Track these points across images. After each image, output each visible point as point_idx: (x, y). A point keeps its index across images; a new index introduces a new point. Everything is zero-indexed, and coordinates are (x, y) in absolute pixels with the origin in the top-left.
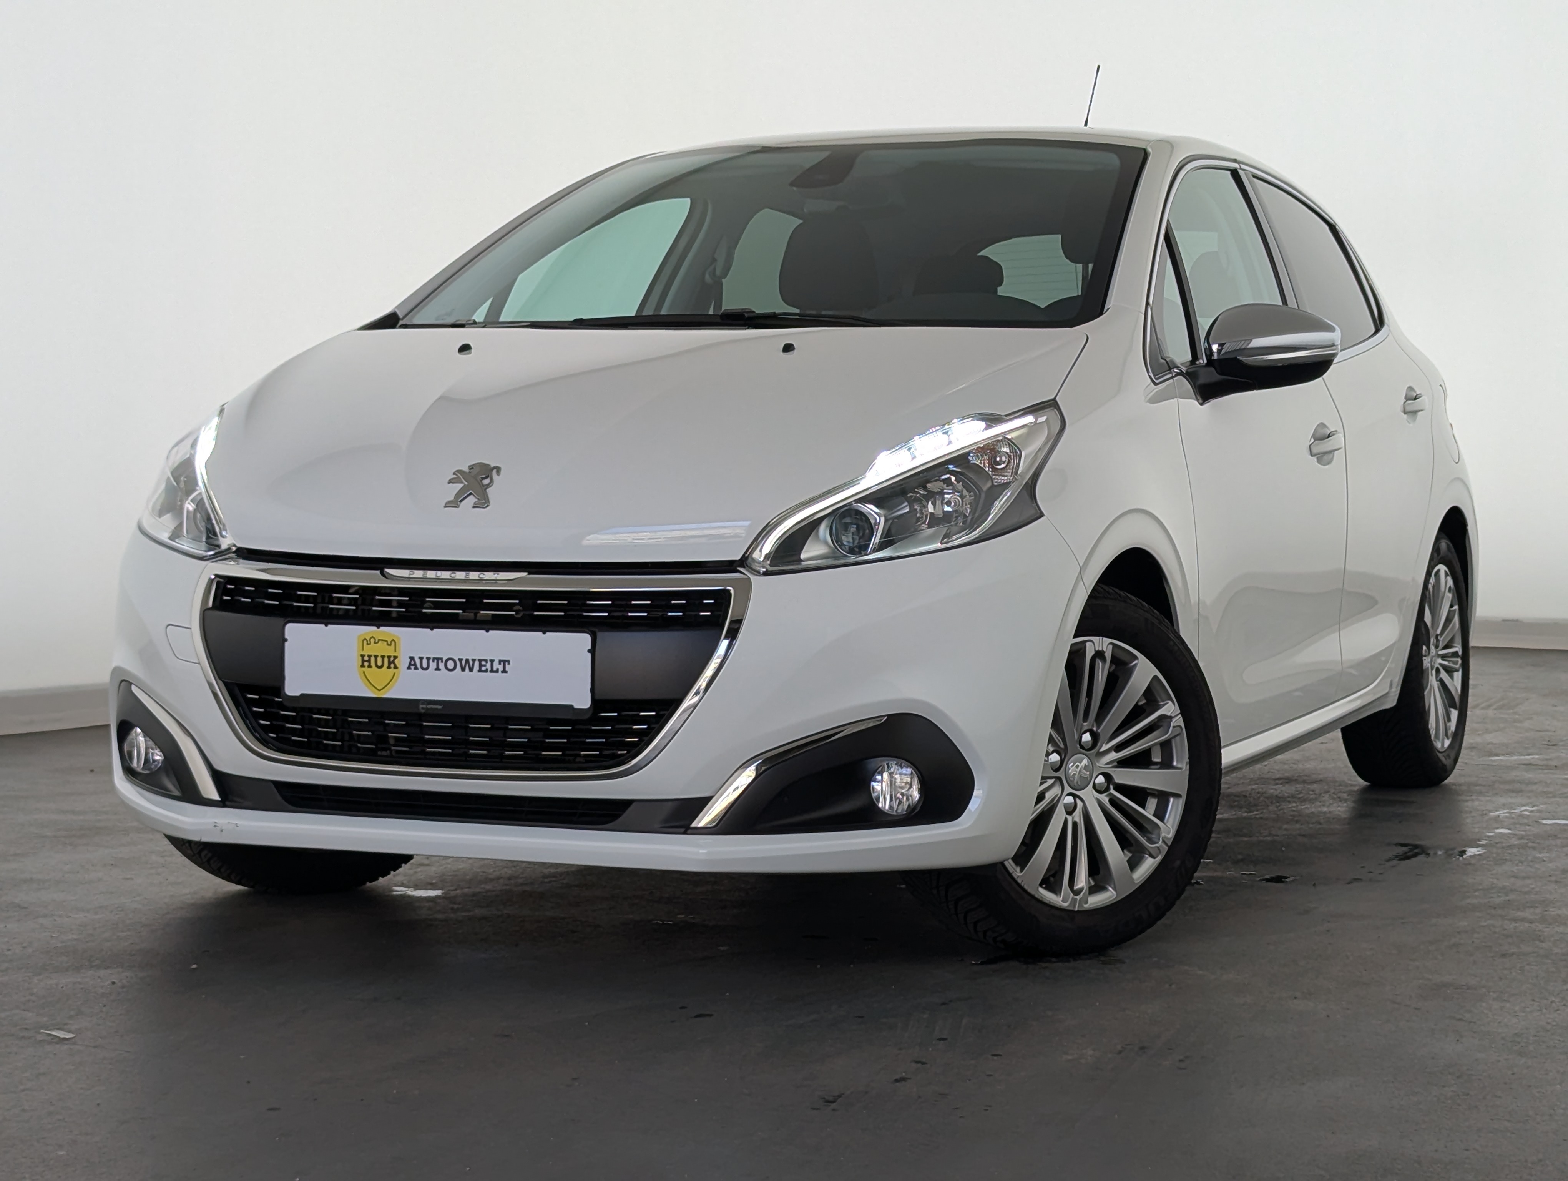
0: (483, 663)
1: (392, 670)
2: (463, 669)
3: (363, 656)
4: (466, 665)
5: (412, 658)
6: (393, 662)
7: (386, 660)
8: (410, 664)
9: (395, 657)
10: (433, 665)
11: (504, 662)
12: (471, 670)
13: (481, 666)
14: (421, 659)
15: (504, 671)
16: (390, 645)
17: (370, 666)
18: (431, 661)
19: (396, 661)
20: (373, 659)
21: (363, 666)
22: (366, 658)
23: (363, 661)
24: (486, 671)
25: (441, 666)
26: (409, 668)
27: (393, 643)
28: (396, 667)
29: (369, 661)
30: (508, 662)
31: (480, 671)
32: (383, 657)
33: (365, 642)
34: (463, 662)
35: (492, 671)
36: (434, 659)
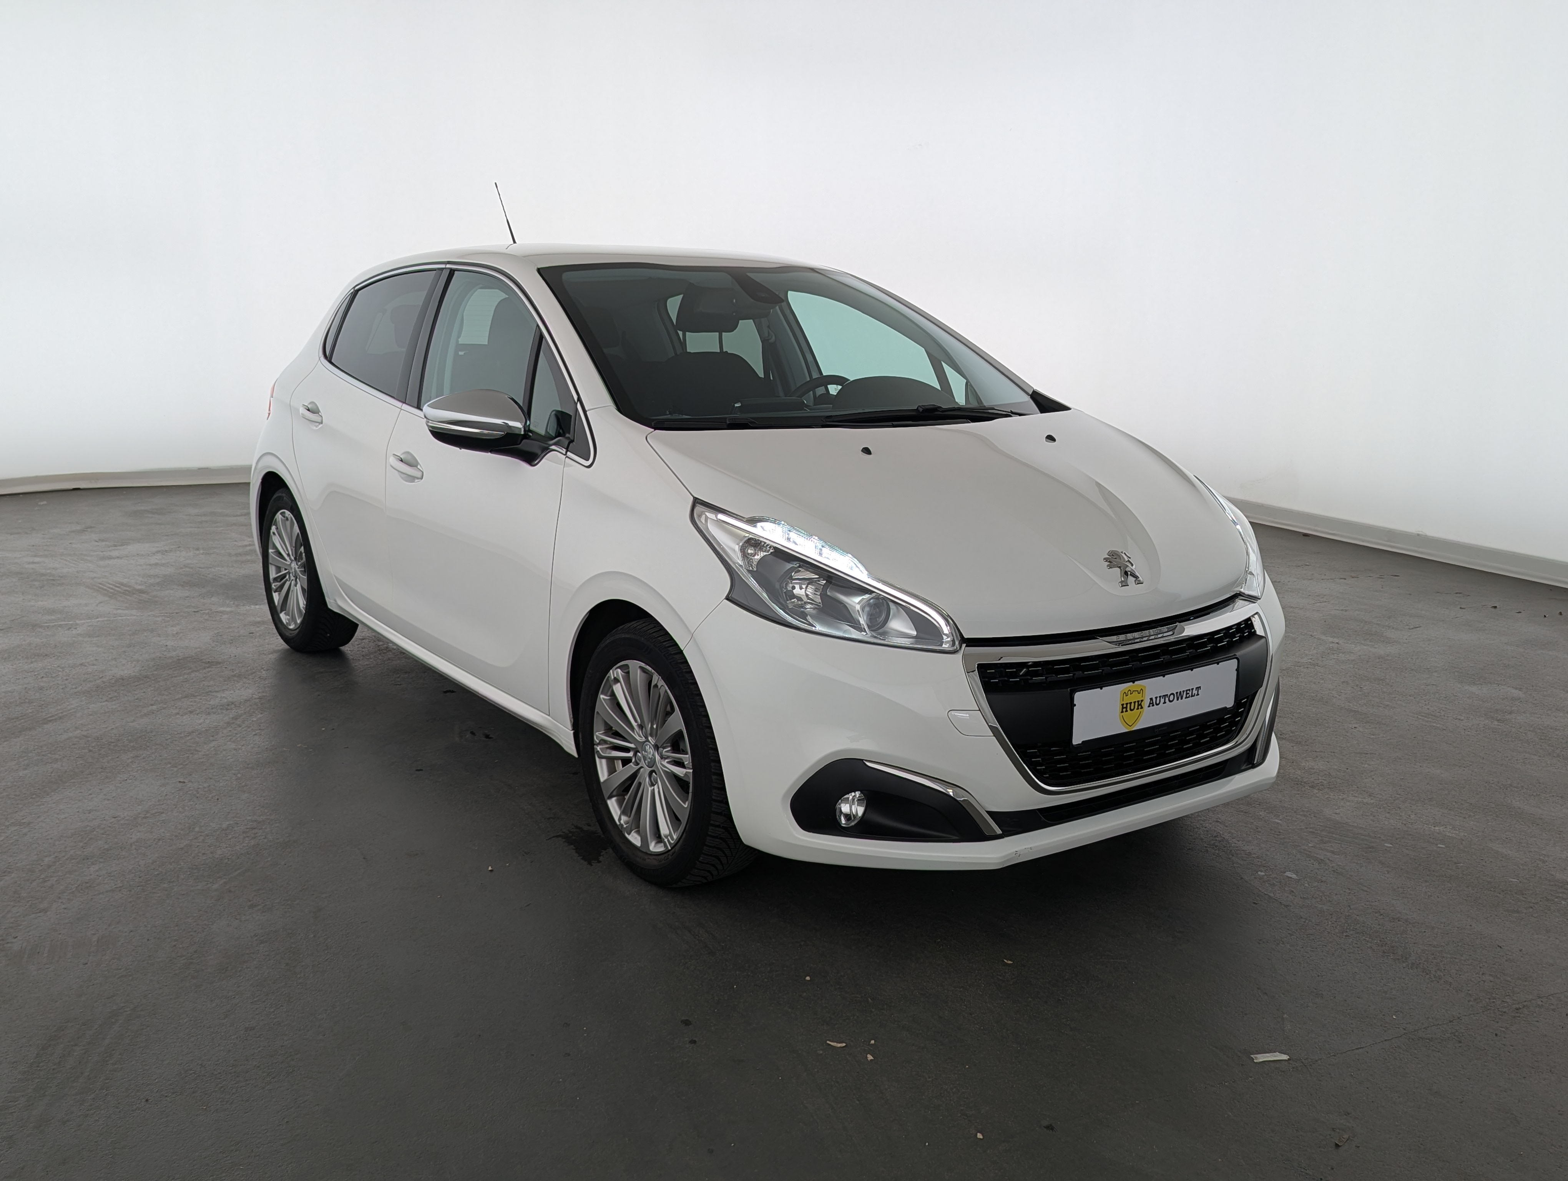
0: (1188, 692)
1: (1140, 710)
2: (1178, 700)
3: (1123, 705)
4: (1179, 695)
5: (1151, 699)
6: (1141, 705)
7: (1137, 704)
8: (1150, 703)
9: (1142, 701)
10: (1162, 700)
11: (1198, 688)
12: (1182, 699)
13: (1187, 694)
14: (1156, 698)
15: (1198, 695)
16: (1140, 693)
17: (1126, 711)
18: (1161, 698)
19: (1142, 704)
20: (1129, 705)
21: (1122, 712)
22: (1125, 706)
23: (1123, 708)
24: (1189, 697)
25: (1167, 699)
26: (1149, 706)
27: (1141, 691)
28: (1142, 708)
29: (1126, 708)
30: (1200, 687)
31: (1186, 698)
32: (1135, 702)
33: (1125, 694)
34: (1178, 694)
35: (1192, 696)
36: (1163, 696)
